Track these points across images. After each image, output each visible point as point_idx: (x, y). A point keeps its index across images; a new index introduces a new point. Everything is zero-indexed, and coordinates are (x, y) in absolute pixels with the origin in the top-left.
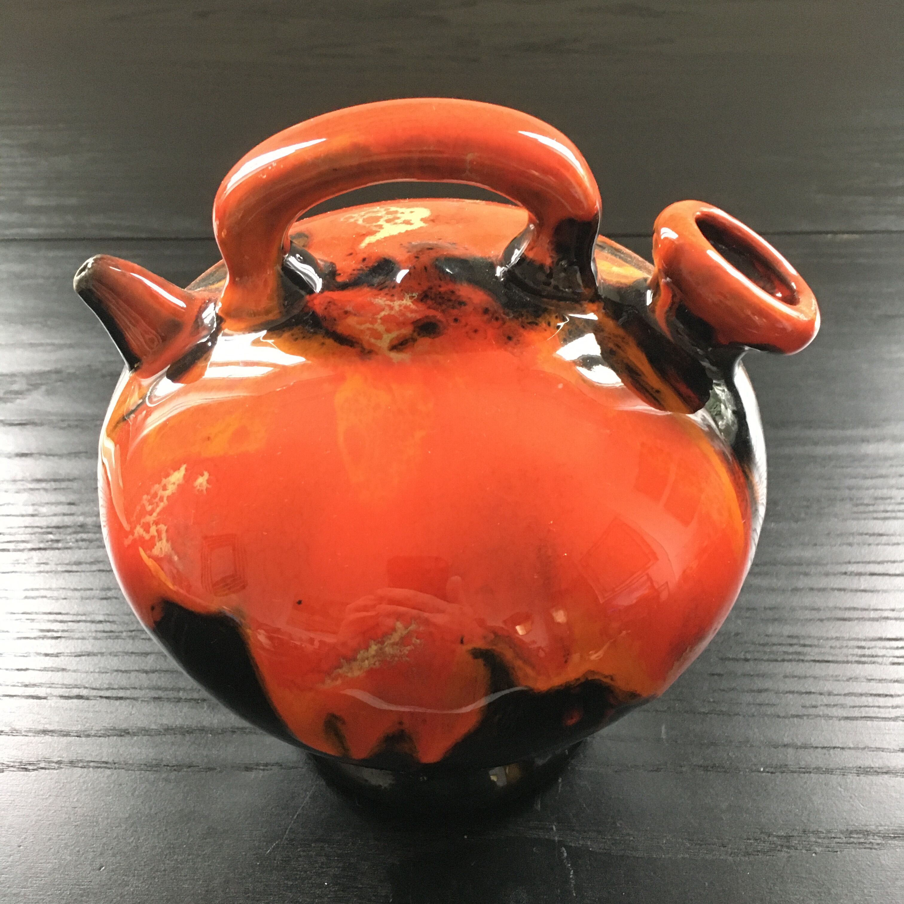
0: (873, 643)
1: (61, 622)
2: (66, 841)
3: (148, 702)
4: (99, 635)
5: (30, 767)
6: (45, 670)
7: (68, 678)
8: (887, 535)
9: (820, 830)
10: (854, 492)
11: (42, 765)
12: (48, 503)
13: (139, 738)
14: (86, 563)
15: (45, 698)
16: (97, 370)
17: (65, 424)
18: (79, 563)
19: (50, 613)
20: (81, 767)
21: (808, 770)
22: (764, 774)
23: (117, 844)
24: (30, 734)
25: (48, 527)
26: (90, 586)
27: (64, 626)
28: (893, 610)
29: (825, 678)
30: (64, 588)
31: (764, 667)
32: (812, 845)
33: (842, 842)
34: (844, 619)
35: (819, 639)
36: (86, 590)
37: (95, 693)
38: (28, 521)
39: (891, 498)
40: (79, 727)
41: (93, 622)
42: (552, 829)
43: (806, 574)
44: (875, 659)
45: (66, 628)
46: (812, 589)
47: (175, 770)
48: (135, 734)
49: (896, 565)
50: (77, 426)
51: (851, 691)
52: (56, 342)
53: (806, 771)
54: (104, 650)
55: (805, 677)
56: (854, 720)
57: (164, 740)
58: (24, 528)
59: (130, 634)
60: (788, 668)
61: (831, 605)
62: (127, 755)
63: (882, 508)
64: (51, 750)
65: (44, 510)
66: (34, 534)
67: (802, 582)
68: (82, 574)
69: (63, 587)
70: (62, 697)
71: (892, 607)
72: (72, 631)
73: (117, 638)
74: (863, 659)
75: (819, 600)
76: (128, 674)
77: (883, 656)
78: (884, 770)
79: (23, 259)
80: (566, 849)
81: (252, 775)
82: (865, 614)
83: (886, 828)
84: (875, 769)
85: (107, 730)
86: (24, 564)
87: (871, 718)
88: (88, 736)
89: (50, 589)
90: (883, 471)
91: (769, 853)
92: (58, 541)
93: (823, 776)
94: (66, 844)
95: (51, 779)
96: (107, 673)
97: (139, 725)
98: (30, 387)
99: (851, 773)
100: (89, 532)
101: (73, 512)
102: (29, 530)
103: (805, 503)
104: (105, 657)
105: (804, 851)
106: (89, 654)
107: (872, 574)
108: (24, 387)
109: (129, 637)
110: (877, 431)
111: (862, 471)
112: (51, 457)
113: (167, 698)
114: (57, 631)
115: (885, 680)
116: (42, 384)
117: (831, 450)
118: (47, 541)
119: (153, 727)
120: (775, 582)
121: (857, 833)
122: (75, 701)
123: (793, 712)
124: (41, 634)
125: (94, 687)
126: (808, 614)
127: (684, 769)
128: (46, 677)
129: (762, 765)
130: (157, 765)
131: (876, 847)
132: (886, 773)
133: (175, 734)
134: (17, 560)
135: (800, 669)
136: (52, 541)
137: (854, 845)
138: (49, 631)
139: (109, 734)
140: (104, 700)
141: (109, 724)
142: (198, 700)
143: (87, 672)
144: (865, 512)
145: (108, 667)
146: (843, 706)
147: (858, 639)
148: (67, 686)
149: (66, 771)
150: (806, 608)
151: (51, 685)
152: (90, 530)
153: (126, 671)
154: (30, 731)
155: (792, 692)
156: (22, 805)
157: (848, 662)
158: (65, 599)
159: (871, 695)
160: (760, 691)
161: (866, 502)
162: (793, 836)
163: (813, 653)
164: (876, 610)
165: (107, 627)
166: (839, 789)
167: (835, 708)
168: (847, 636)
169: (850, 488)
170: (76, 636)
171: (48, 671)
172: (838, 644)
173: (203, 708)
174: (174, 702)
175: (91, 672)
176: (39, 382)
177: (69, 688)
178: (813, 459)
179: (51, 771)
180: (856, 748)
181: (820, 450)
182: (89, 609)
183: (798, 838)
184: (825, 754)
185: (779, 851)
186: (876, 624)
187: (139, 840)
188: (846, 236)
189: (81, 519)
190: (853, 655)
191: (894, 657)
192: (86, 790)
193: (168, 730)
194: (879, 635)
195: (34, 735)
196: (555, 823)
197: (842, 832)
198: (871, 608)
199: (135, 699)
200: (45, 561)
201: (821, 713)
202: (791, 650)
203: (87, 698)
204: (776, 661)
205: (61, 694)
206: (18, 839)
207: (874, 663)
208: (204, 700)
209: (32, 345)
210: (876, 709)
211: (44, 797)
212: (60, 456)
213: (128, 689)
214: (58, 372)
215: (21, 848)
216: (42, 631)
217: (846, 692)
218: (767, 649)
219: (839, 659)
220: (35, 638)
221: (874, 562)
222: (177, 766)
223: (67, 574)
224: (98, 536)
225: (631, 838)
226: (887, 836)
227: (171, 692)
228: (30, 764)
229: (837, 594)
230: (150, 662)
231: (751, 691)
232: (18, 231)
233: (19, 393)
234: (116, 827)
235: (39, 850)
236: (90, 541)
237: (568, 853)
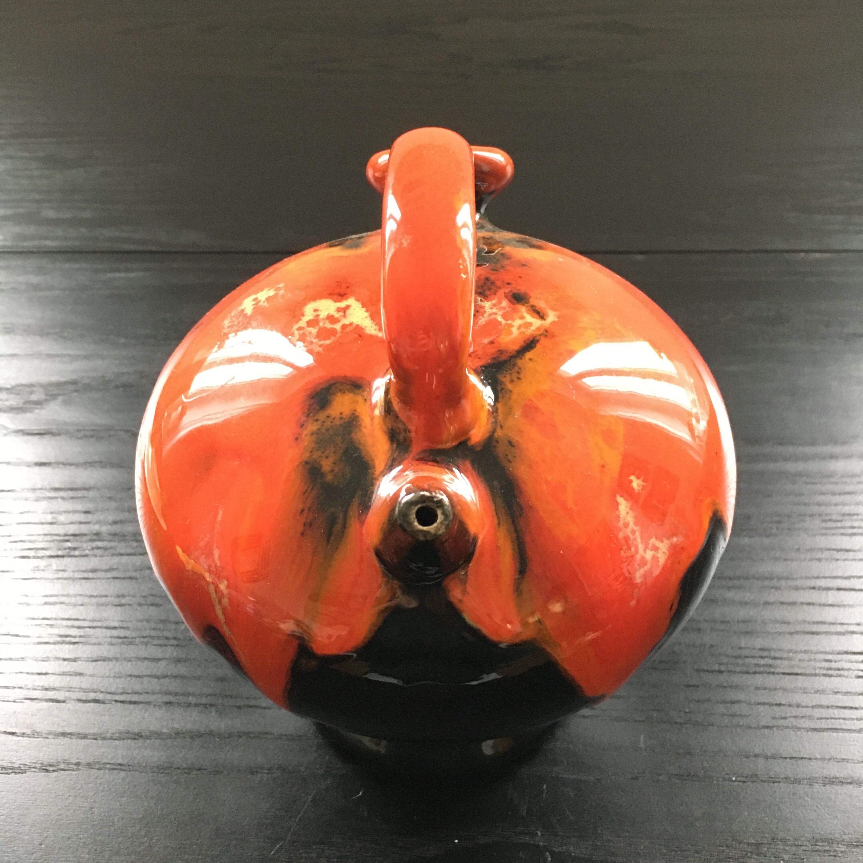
0: (840, 657)
1: (79, 627)
2: (84, 840)
3: (160, 707)
4: (114, 641)
5: (51, 769)
6: (63, 674)
7: (85, 683)
8: (854, 551)
9: (787, 838)
10: (822, 508)
11: (62, 766)
12: (65, 512)
13: (152, 741)
14: (101, 570)
15: (64, 702)
16: (109, 382)
17: (81, 434)
18: (94, 571)
19: (68, 619)
20: (98, 769)
21: (777, 780)
22: (736, 783)
23: (132, 844)
24: (50, 737)
25: (66, 535)
26: (105, 593)
27: (81, 632)
28: (859, 624)
29: (794, 691)
30: (80, 595)
31: (736, 679)
32: (780, 853)
33: (808, 849)
34: (813, 633)
35: (789, 651)
36: (101, 596)
37: (109, 697)
38: (48, 529)
39: (858, 514)
40: (95, 730)
41: (107, 628)
42: (537, 834)
43: (777, 588)
44: (841, 672)
45: (82, 634)
46: (782, 603)
47: (185, 773)
48: (148, 738)
50: (92, 436)
51: (818, 703)
52: (71, 352)
53: (775, 780)
54: (118, 656)
55: (775, 689)
56: (820, 731)
57: (175, 743)
58: (43, 536)
59: (142, 639)
60: (759, 680)
61: (800, 618)
62: (141, 757)
63: (848, 524)
64: (70, 752)
65: (62, 518)
66: (53, 541)
67: (773, 596)
68: (98, 580)
69: (80, 593)
70: (79, 700)
71: (858, 621)
72: (88, 636)
73: (131, 643)
74: (830, 672)
75: (789, 614)
76: (141, 679)
77: (849, 670)
78: (849, 781)
79: (40, 271)
80: (550, 854)
81: (257, 778)
82: (833, 629)
83: (850, 836)
84: (840, 780)
85: (120, 733)
86: (44, 570)
87: (836, 730)
88: (104, 739)
89: (68, 595)
90: (851, 488)
91: (741, 860)
92: (75, 549)
93: (791, 786)
94: (84, 843)
95: (71, 780)
96: (122, 677)
97: (152, 728)
98: (48, 398)
99: (817, 783)
100: (103, 540)
101: (89, 521)
102: (49, 538)
103: (776, 519)
104: (119, 662)
105: (772, 858)
106: (104, 660)
107: (839, 589)
108: (42, 397)
109: (142, 642)
110: (845, 449)
111: (830, 487)
112: (68, 467)
113: (178, 703)
114: (75, 637)
115: (850, 692)
116: (59, 395)
117: (800, 466)
118: (65, 549)
119: (165, 730)
120: (748, 596)
121: (822, 842)
122: (92, 704)
123: (763, 723)
124: (59, 639)
125: (109, 691)
126: (779, 628)
127: (661, 778)
128: (66, 681)
129: (734, 774)
130: (169, 768)
131: (840, 855)
132: (851, 783)
133: (185, 738)
134: (37, 567)
135: (771, 681)
136: (69, 548)
137: (820, 853)
138: (66, 636)
139: (124, 737)
140: (119, 704)
141: (124, 727)
142: (206, 705)
143: (103, 677)
144: (832, 528)
145: (123, 672)
146: (810, 718)
147: (826, 653)
148: (85, 690)
149: (84, 773)
150: (776, 622)
151: (69, 689)
152: (105, 538)
153: (139, 676)
154: (50, 733)
155: (764, 704)
156: (43, 805)
157: (815, 675)
158: (82, 605)
159: (837, 707)
160: (733, 702)
161: (834, 517)
162: (762, 844)
163: (783, 666)
164: (842, 624)
165: (122, 633)
166: (806, 798)
167: (803, 719)
168: (814, 649)
169: (819, 504)
170: (93, 642)
171: (67, 675)
172: (806, 657)
173: (212, 712)
174: (183, 706)
175: (107, 677)
176: (56, 392)
177: (87, 692)
178: (784, 475)
179: (70, 772)
180: (822, 759)
181: (791, 467)
182: (105, 615)
183: (767, 846)
184: (793, 765)
185: (749, 857)
186: (842, 638)
187: (152, 840)
188: (818, 255)
189: (96, 528)
190: (821, 668)
191: (859, 670)
192: (102, 791)
193: (178, 734)
194: (845, 649)
195: (54, 737)
196: (540, 829)
197: (808, 840)
198: (839, 622)
199: (148, 703)
200: (63, 568)
201: (790, 725)
202: (762, 662)
203: (103, 703)
204: (748, 673)
205: (79, 698)
206: (40, 838)
207: (840, 676)
208: (211, 705)
209: (50, 356)
210: (842, 721)
211: (63, 797)
212: (77, 465)
213: (141, 694)
214: (74, 382)
215: (43, 846)
216: (61, 636)
217: (814, 704)
218: (740, 661)
219: (808, 672)
221: (841, 577)
222: (187, 768)
223: (84, 581)
224: (112, 544)
225: (611, 844)
226: (849, 845)
227: (181, 697)
228: (50, 765)
229: (805, 607)
230: (162, 667)
231: (725, 702)
232: (35, 243)
233: (38, 403)
234: (131, 827)
235: (60, 849)
236: (105, 549)
237: (551, 857)
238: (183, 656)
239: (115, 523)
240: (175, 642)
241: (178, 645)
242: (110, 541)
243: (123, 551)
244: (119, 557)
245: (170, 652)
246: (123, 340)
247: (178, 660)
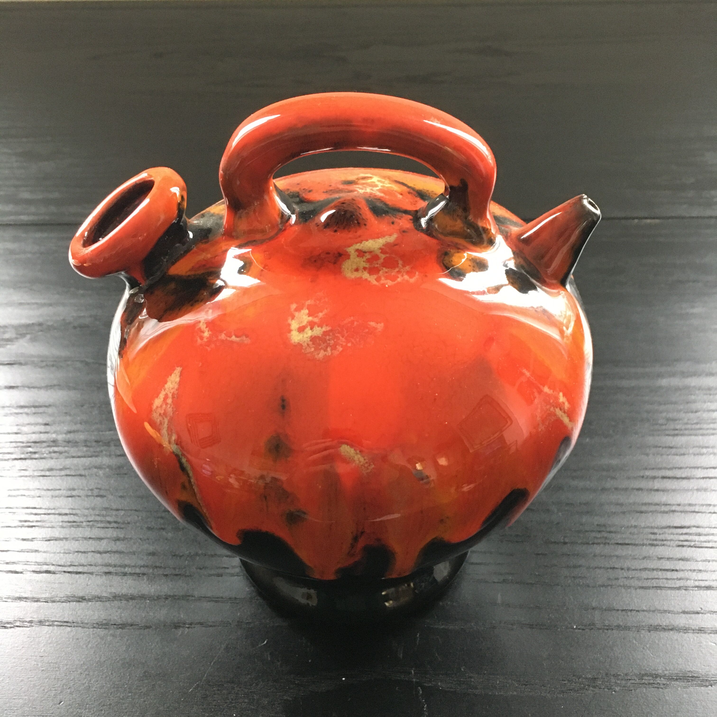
0: (663, 531)
1: (36, 514)
2: (34, 683)
3: (101, 575)
4: (65, 524)
5: (8, 626)
6: (22, 551)
7: (40, 558)
8: (676, 448)
9: (619, 673)
10: (651, 414)
11: (18, 624)
12: (28, 424)
13: (93, 603)
14: (56, 470)
15: (21, 573)
16: (70, 323)
17: (44, 364)
18: (51, 470)
19: (27, 508)
20: (48, 626)
21: (611, 627)
22: (577, 631)
23: (74, 685)
24: (9, 600)
25: (28, 442)
26: (58, 487)
27: (38, 518)
28: (679, 505)
29: (625, 557)
30: (38, 489)
31: (577, 549)
32: (612, 686)
33: (636, 682)
34: (642, 512)
35: (621, 527)
36: (55, 490)
37: (60, 569)
38: (14, 438)
39: (680, 420)
40: (47, 595)
41: (60, 514)
42: (411, 672)
43: (613, 478)
44: (665, 542)
45: (39, 519)
46: (616, 489)
47: (120, 628)
48: (89, 600)
49: (682, 470)
50: (53, 366)
51: (645, 567)
52: (38, 301)
53: (609, 628)
54: (68, 536)
55: (610, 556)
56: (647, 589)
57: (113, 604)
58: (9, 443)
59: (88, 523)
60: (597, 549)
61: (631, 501)
62: (84, 616)
63: (672, 427)
64: (24, 613)
65: (25, 429)
66: (17, 447)
67: (609, 484)
68: (54, 478)
69: (38, 488)
70: (34, 572)
71: (679, 503)
72: (44, 521)
73: (78, 526)
74: (655, 542)
75: (622, 498)
76: (86, 554)
77: (671, 540)
78: (670, 628)
79: (15, 239)
80: (421, 688)
81: (180, 632)
82: (658, 508)
83: (671, 672)
84: (662, 627)
85: (68, 597)
86: (9, 470)
87: (660, 588)
88: (54, 602)
89: (28, 489)
90: (674, 399)
91: (580, 692)
92: (35, 453)
93: (622, 632)
94: (34, 684)
95: (24, 634)
96: (70, 553)
97: (93, 594)
98: (18, 336)
99: (644, 630)
100: (59, 446)
101: (47, 431)
102: (14, 445)
103: (613, 423)
104: (69, 541)
105: (606, 690)
106: (56, 539)
107: (663, 478)
108: (14, 336)
109: (88, 526)
110: (669, 369)
111: (657, 399)
112: (32, 389)
113: (116, 573)
114: (32, 522)
115: (672, 558)
116: (27, 334)
117: (633, 383)
118: (27, 453)
119: (105, 594)
120: (588, 484)
121: (648, 676)
122: (44, 575)
123: (600, 583)
124: (19, 524)
125: (60, 564)
126: (613, 509)
127: (514, 627)
128: (23, 557)
129: (575, 624)
130: (107, 624)
131: (662, 686)
132: (672, 630)
133: (121, 600)
134: (4, 468)
135: (607, 550)
136: (31, 452)
137: (645, 685)
138: (26, 521)
139: (70, 600)
140: (67, 574)
141: (70, 592)
142: (139, 574)
143: (55, 553)
144: (659, 430)
145: (71, 549)
146: (639, 579)
147: (652, 527)
148: (38, 564)
149: (36, 629)
150: (612, 503)
151: (26, 563)
152: (60, 445)
153: (84, 552)
154: (9, 598)
155: (600, 568)
157: (643, 545)
158: (39, 497)
159: (661, 570)
160: (575, 567)
161: (660, 422)
162: (598, 678)
163: (617, 538)
164: (666, 505)
165: (71, 518)
166: (635, 642)
167: (633, 579)
168: (643, 525)
169: (648, 412)
170: (47, 526)
171: (24, 552)
172: (635, 531)
173: (144, 580)
174: (121, 575)
175: (58, 553)
176: (25, 332)
177: (40, 565)
178: (620, 389)
179: (25, 628)
180: (648, 611)
181: (625, 383)
182: (58, 504)
183: (601, 680)
184: (624, 615)
185: (586, 689)
186: (666, 516)
187: (90, 681)
188: (648, 221)
189: (54, 436)
190: (647, 539)
191: (679, 541)
192: (50, 643)
193: (116, 597)
194: (668, 524)
195: (12, 600)
196: (414, 669)
197: (636, 675)
198: (662, 503)
199: (92, 573)
200: (25, 468)
201: (622, 584)
202: (599, 535)
203: (54, 573)
204: (588, 544)
205: (34, 569)
207: (664, 545)
208: (144, 574)
209: (21, 304)
210: (665, 581)
211: (18, 648)
212: (39, 388)
213: (86, 566)
214: (40, 324)
216: (21, 521)
217: (641, 567)
218: (581, 535)
219: (637, 542)
220: (15, 527)
221: (665, 468)
222: (121, 624)
223: (41, 478)
224: (66, 449)
225: (473, 680)
226: (671, 678)
227: (119, 568)
228: (8, 623)
229: (636, 492)
230: (103, 545)
231: (568, 567)
232: (12, 218)
233: (9, 340)
234: (73, 671)
235: (13, 689)
236: (61, 453)
237: (423, 691)
238: (122, 536)
239: (70, 432)
240: (115, 525)
241: (117, 528)
242: (64, 447)
243: (74, 455)
244: (72, 459)
245: (111, 533)
246: (81, 292)
247: (118, 539)
